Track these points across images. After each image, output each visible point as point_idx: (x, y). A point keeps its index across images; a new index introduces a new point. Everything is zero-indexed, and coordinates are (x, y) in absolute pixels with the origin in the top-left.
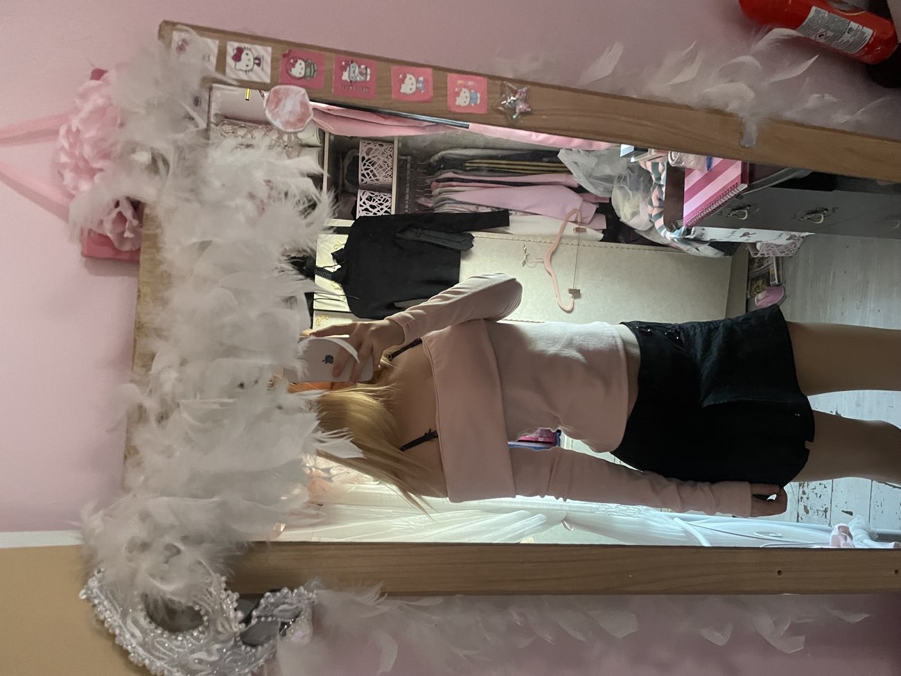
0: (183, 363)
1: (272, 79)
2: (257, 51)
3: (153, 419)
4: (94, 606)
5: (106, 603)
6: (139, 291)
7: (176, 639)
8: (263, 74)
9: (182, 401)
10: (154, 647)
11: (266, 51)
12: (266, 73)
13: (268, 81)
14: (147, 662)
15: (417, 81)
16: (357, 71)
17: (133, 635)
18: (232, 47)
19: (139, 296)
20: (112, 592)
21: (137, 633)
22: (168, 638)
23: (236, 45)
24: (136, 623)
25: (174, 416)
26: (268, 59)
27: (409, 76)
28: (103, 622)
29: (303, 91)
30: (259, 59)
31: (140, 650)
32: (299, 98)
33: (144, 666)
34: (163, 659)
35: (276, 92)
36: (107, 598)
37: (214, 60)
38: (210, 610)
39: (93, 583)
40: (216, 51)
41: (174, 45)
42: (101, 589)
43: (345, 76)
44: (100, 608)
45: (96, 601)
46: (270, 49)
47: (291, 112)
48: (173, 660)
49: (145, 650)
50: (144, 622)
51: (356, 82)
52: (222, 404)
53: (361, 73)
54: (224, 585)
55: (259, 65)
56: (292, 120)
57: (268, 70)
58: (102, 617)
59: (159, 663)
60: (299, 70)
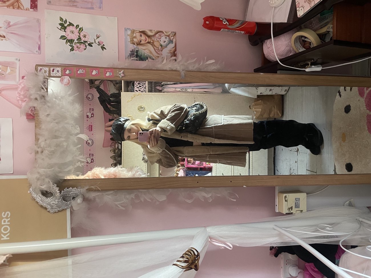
0: (46, 140)
1: (61, 75)
2: (57, 69)
3: (40, 152)
4: (31, 194)
5: (34, 193)
6: (35, 125)
7: (48, 199)
8: (59, 74)
9: (46, 149)
10: (43, 201)
11: (59, 69)
12: (60, 74)
13: (61, 76)
14: (42, 204)
15: (96, 71)
16: (81, 71)
17: (39, 199)
18: (52, 69)
19: (35, 126)
20: (35, 191)
21: (40, 198)
22: (46, 199)
23: (53, 68)
24: (39, 196)
25: (44, 152)
26: (60, 70)
27: (94, 70)
28: (33, 197)
29: (68, 77)
30: (58, 71)
31: (41, 202)
32: (67, 78)
33: (42, 205)
34: (45, 203)
35: (62, 78)
36: (34, 192)
37: (48, 72)
38: (54, 192)
39: (31, 189)
40: (48, 70)
41: (39, 70)
42: (32, 190)
43: (79, 72)
44: (33, 194)
45: (32, 193)
46: (60, 68)
47: (66, 82)
48: (47, 204)
49: (42, 201)
50: (41, 195)
51: (81, 73)
52: (55, 149)
53: (82, 71)
54: (56, 186)
55: (58, 72)
56: (66, 84)
57: (60, 73)
58: (33, 196)
59: (44, 204)
60: (67, 72)
